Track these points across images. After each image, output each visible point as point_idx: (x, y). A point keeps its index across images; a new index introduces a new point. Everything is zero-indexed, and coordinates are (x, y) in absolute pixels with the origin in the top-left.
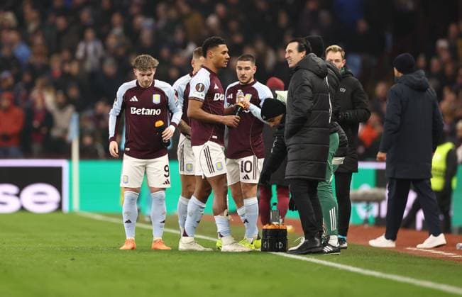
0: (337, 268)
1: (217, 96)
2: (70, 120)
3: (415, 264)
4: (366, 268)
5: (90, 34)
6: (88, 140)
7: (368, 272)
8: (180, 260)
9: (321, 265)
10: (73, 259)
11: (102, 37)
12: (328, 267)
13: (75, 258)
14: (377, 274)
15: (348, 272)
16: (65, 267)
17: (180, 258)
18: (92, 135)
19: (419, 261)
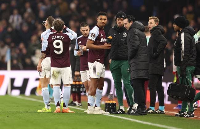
0: (131, 121)
1: (102, 40)
2: (6, 52)
3: (167, 119)
4: (144, 121)
5: (16, 12)
6: (15, 62)
7: (145, 123)
8: (58, 117)
9: (123, 119)
10: (8, 117)
11: (21, 13)
12: (127, 120)
13: (9, 116)
14: (149, 124)
15: (136, 123)
16: (4, 120)
17: (58, 116)
18: (17, 59)
19: (169, 118)
